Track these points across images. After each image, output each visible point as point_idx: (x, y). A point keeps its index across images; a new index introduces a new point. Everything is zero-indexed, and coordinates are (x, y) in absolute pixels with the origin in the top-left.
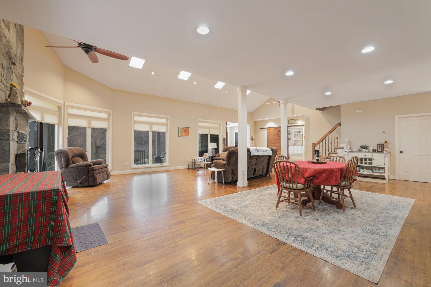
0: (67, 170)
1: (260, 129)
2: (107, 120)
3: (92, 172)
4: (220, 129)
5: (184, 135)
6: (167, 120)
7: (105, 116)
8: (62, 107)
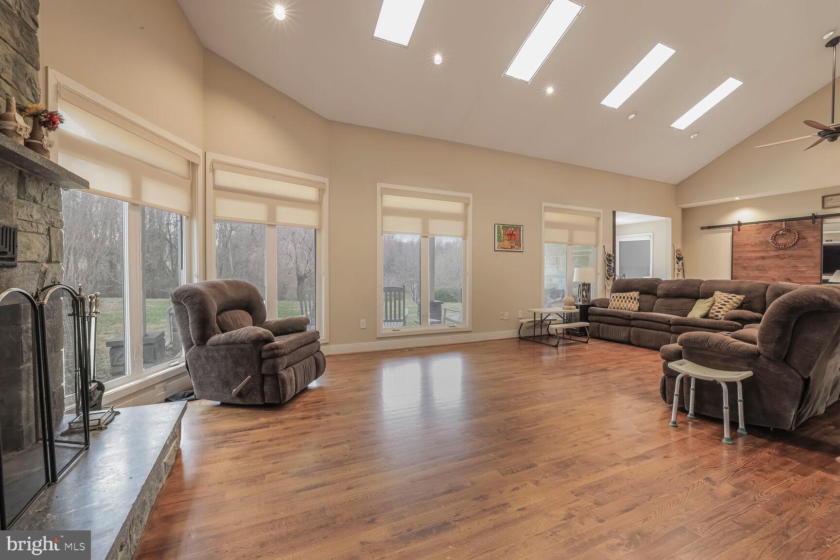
0: (203, 352)
1: (702, 228)
2: (316, 205)
3: (271, 361)
4: (597, 230)
5: (509, 247)
6: (467, 205)
7: (310, 193)
8: (197, 165)
